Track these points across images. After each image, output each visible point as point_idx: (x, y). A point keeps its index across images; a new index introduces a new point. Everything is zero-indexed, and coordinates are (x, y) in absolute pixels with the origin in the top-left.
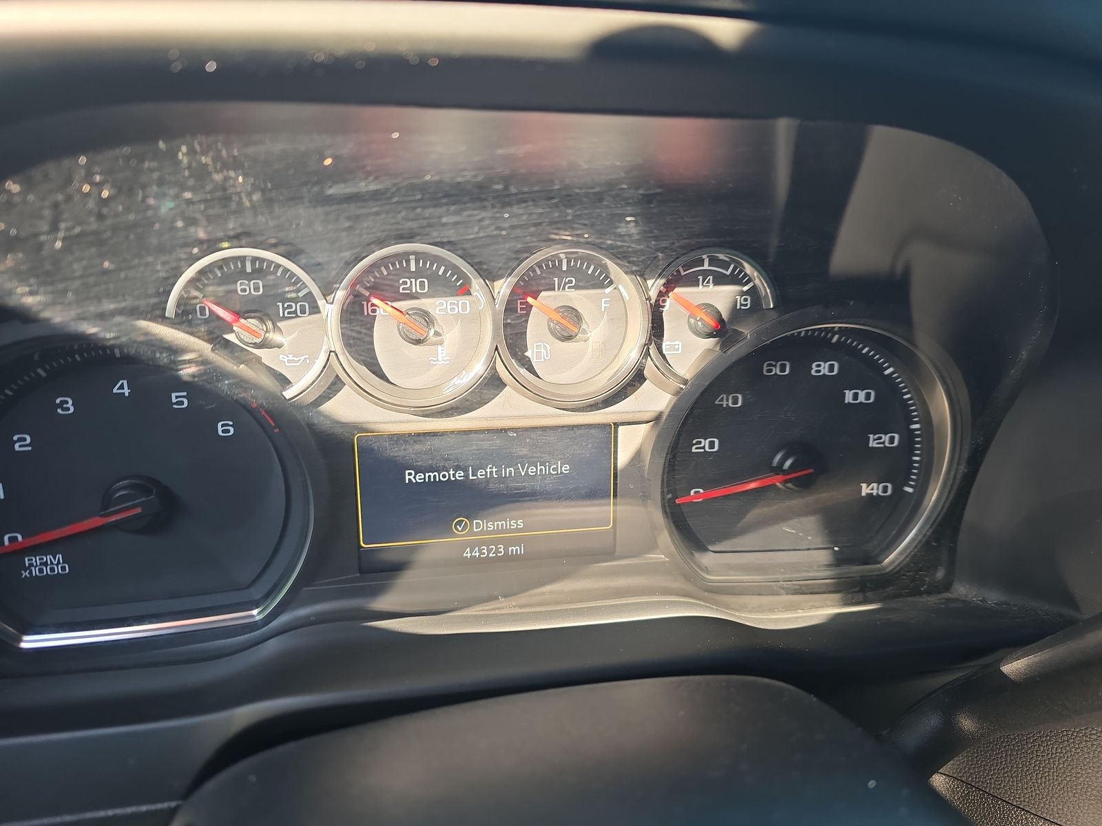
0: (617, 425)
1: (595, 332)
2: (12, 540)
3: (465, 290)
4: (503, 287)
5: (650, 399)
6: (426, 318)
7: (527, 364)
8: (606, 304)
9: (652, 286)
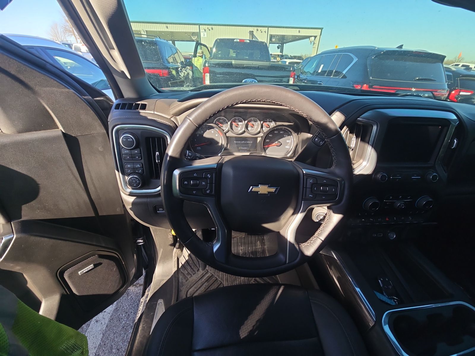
0: (258, 137)
1: (255, 127)
2: (196, 145)
3: (242, 122)
4: (246, 122)
5: (261, 134)
6: (238, 124)
7: (248, 130)
8: (257, 124)
9: (262, 122)
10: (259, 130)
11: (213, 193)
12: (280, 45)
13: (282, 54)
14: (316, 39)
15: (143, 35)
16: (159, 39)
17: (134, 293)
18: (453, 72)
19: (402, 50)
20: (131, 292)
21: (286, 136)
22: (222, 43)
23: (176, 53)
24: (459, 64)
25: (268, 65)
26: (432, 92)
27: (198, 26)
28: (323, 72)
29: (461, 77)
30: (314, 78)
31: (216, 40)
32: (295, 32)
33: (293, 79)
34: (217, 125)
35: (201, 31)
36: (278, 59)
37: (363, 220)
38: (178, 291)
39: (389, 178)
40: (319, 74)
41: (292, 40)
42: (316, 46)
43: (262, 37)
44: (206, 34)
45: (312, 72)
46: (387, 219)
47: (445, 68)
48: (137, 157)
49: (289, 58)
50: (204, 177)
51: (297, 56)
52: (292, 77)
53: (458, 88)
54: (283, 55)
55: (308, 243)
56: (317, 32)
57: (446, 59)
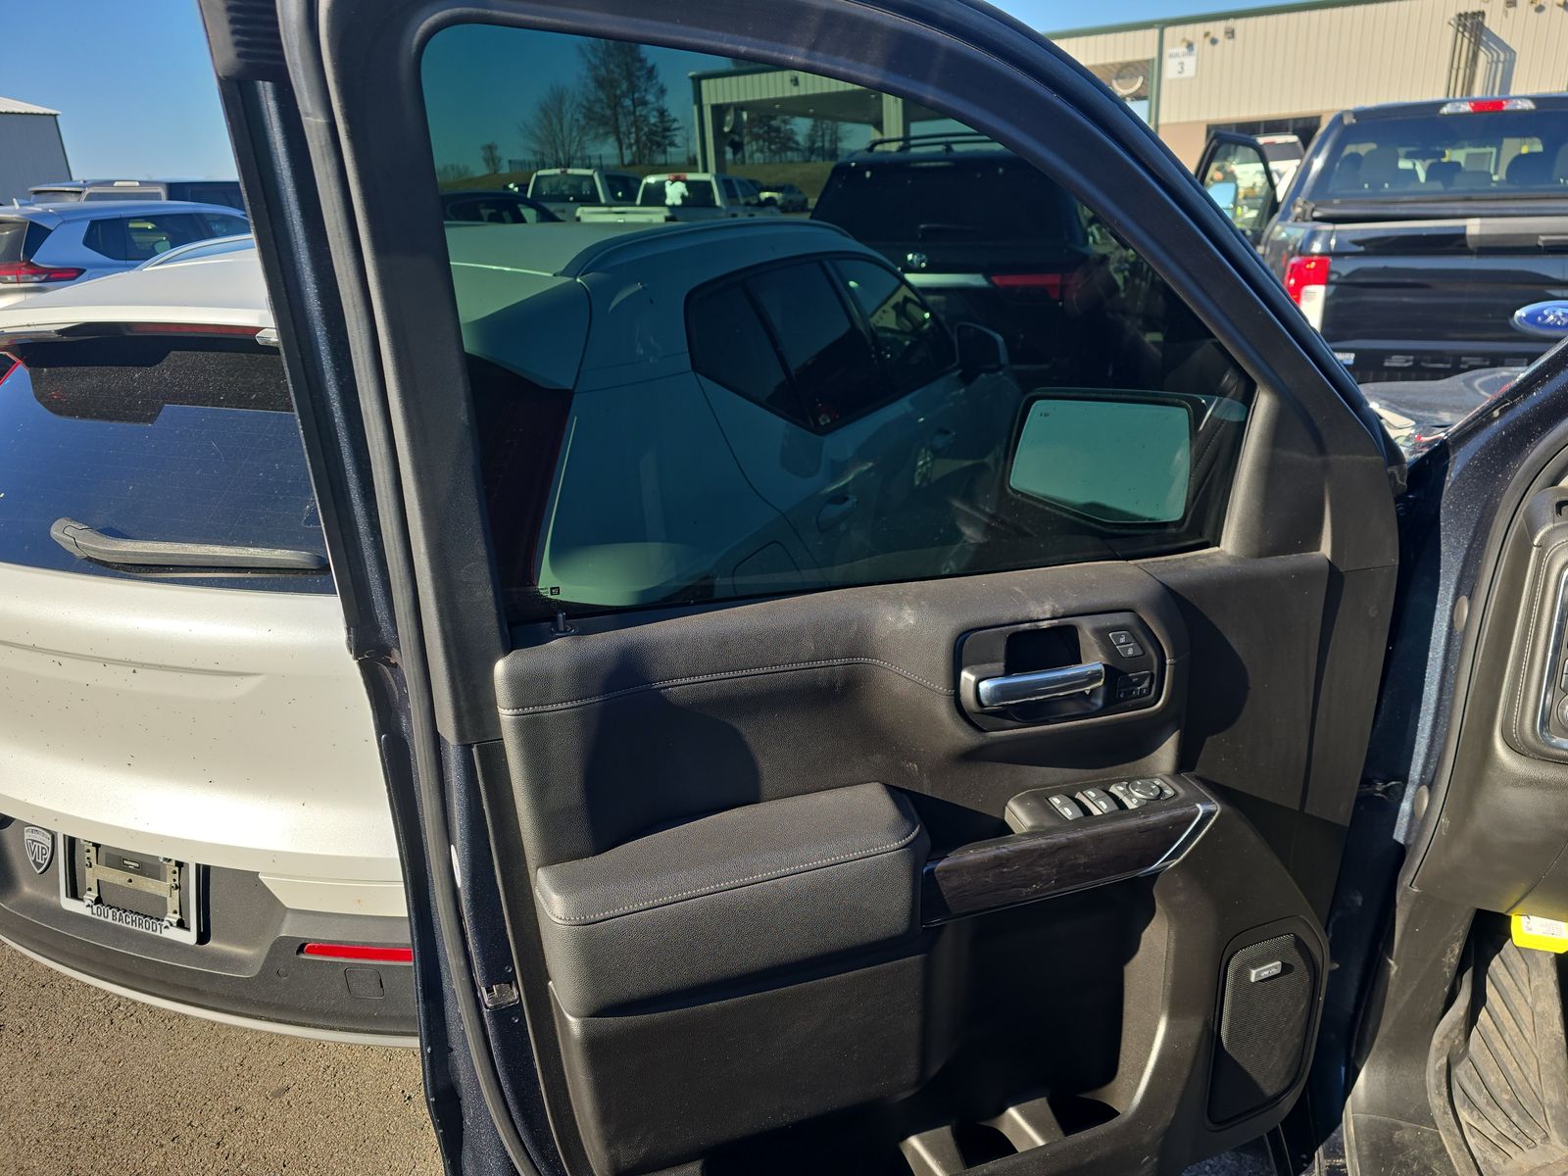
27: (1152, 33)
35: (1167, 51)
44: (1190, 62)
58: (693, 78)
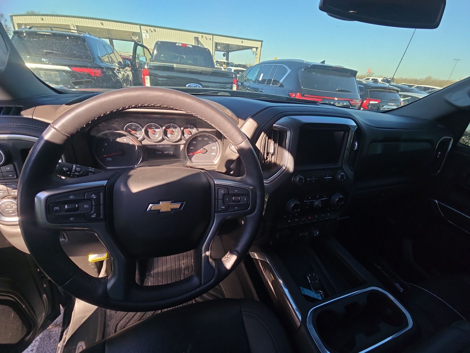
0: (180, 145)
1: (175, 134)
2: (105, 156)
3: (160, 129)
4: (164, 128)
5: (183, 142)
6: (155, 131)
7: (168, 137)
8: (177, 130)
9: (182, 128)
10: (179, 137)
11: (102, 217)
12: (226, 53)
13: (227, 61)
14: (257, 50)
15: (72, 30)
16: (88, 36)
17: (57, 335)
18: (364, 84)
19: (325, 65)
20: (54, 335)
21: (211, 142)
22: (161, 46)
23: (112, 53)
24: (370, 79)
25: (211, 71)
26: (349, 101)
27: (138, 26)
28: (263, 81)
29: (370, 89)
30: (256, 86)
31: (157, 43)
32: (238, 42)
33: (236, 86)
34: (129, 132)
35: (142, 31)
36: (225, 66)
37: (289, 221)
38: (105, 326)
39: (306, 180)
40: (260, 82)
41: (236, 49)
42: (258, 56)
43: (207, 44)
44: (148, 35)
45: (254, 80)
46: (310, 218)
47: (358, 81)
48: (11, 176)
49: (235, 66)
50: (85, 198)
51: (242, 65)
52: (235, 84)
53: (368, 98)
54: (229, 63)
55: (225, 258)
56: (258, 44)
57: (358, 74)
58: (10, 16)
